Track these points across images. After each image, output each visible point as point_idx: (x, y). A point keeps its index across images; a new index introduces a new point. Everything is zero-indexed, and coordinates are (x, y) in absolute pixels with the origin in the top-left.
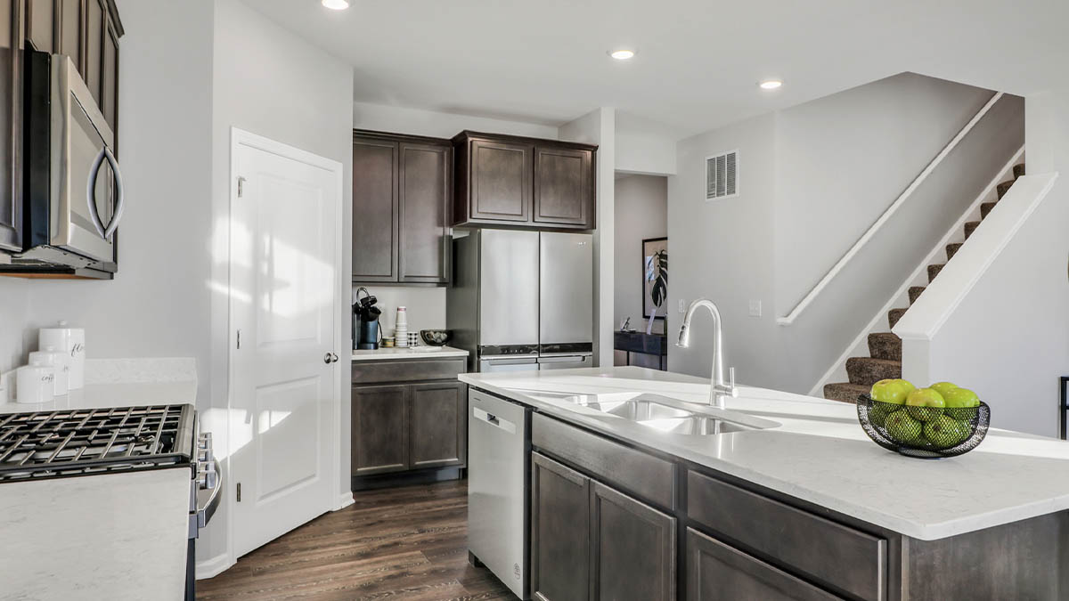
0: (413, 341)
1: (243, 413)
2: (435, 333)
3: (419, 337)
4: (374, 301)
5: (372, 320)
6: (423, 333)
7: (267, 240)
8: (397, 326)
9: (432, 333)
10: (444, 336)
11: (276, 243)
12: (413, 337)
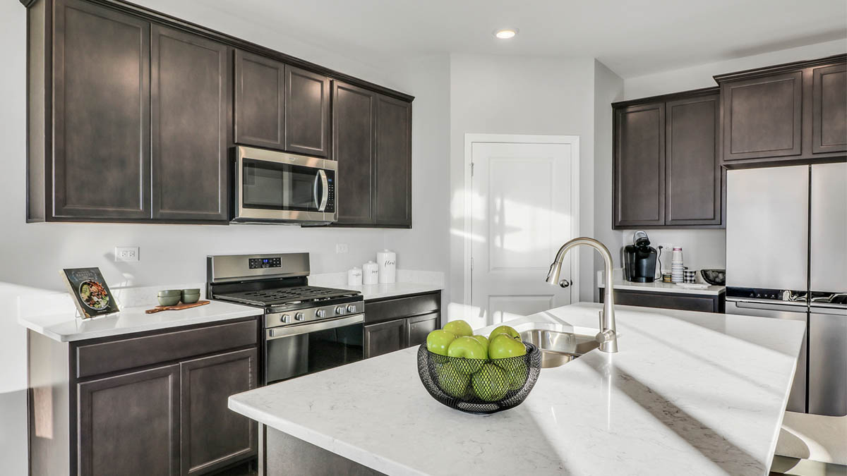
0: (688, 278)
1: (478, 310)
5: (645, 257)
6: (703, 272)
7: (498, 201)
8: (672, 264)
11: (507, 202)
12: (688, 274)
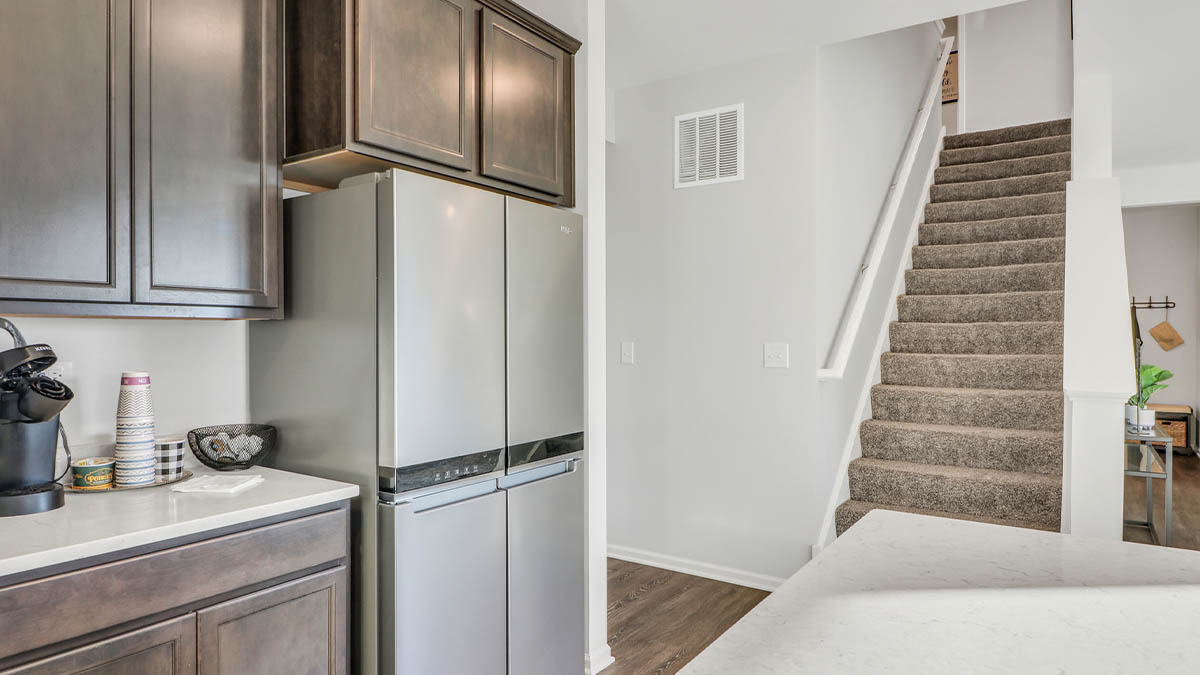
2: (232, 436)
3: (186, 451)
4: (48, 359)
5: (37, 419)
6: (195, 438)
8: (120, 428)
9: (223, 436)
10: (255, 443)
12: (173, 453)
